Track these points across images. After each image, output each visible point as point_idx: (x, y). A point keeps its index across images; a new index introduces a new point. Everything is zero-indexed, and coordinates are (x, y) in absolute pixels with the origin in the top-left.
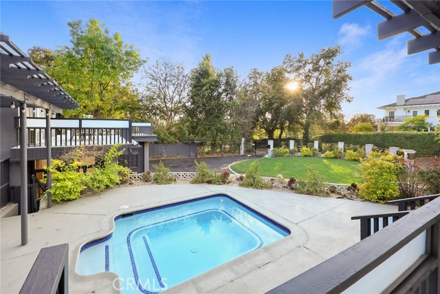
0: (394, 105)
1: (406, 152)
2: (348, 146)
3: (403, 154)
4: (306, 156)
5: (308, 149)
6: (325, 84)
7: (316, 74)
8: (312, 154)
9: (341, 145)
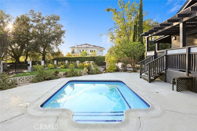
0: (74, 47)
1: (91, 62)
2: (69, 62)
3: (90, 63)
4: (51, 69)
5: (52, 65)
6: (54, 32)
7: (49, 26)
8: (54, 67)
9: (67, 62)
